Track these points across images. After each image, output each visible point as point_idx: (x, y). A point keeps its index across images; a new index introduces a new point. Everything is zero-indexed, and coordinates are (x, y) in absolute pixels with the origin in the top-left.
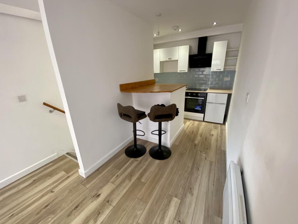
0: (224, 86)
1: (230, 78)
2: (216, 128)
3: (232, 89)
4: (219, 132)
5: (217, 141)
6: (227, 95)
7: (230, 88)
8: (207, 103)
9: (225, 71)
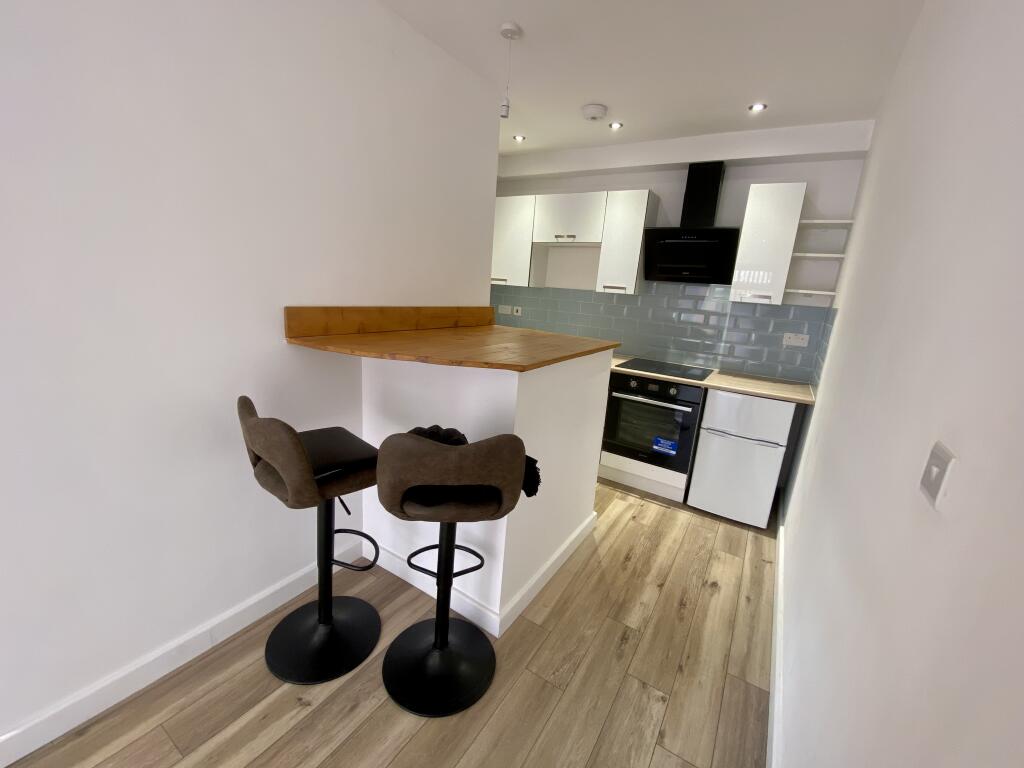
0: (780, 368)
1: (808, 336)
2: (733, 548)
3: (815, 386)
4: (747, 571)
5: (732, 624)
6: (793, 405)
7: (808, 380)
8: (702, 431)
9: (790, 306)
